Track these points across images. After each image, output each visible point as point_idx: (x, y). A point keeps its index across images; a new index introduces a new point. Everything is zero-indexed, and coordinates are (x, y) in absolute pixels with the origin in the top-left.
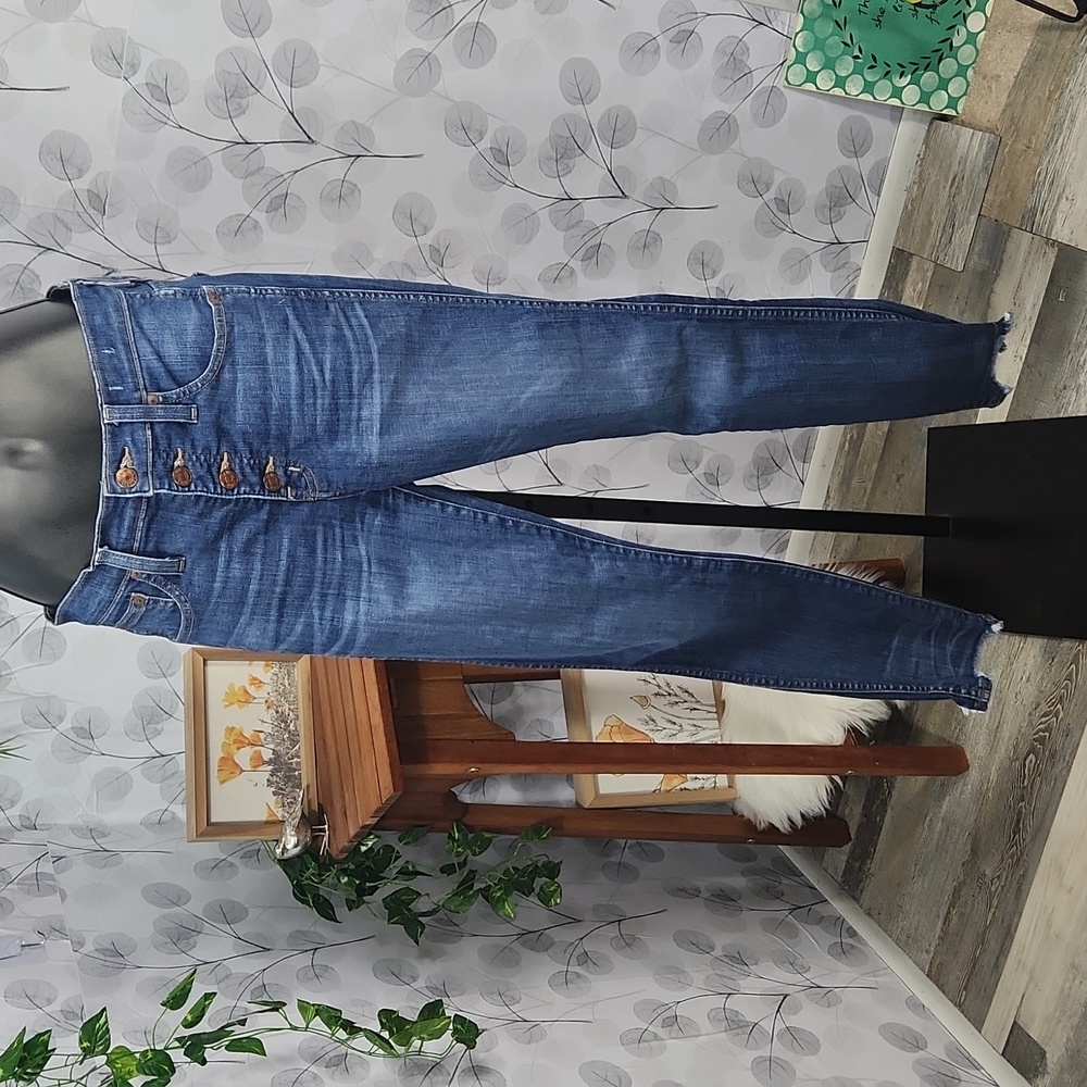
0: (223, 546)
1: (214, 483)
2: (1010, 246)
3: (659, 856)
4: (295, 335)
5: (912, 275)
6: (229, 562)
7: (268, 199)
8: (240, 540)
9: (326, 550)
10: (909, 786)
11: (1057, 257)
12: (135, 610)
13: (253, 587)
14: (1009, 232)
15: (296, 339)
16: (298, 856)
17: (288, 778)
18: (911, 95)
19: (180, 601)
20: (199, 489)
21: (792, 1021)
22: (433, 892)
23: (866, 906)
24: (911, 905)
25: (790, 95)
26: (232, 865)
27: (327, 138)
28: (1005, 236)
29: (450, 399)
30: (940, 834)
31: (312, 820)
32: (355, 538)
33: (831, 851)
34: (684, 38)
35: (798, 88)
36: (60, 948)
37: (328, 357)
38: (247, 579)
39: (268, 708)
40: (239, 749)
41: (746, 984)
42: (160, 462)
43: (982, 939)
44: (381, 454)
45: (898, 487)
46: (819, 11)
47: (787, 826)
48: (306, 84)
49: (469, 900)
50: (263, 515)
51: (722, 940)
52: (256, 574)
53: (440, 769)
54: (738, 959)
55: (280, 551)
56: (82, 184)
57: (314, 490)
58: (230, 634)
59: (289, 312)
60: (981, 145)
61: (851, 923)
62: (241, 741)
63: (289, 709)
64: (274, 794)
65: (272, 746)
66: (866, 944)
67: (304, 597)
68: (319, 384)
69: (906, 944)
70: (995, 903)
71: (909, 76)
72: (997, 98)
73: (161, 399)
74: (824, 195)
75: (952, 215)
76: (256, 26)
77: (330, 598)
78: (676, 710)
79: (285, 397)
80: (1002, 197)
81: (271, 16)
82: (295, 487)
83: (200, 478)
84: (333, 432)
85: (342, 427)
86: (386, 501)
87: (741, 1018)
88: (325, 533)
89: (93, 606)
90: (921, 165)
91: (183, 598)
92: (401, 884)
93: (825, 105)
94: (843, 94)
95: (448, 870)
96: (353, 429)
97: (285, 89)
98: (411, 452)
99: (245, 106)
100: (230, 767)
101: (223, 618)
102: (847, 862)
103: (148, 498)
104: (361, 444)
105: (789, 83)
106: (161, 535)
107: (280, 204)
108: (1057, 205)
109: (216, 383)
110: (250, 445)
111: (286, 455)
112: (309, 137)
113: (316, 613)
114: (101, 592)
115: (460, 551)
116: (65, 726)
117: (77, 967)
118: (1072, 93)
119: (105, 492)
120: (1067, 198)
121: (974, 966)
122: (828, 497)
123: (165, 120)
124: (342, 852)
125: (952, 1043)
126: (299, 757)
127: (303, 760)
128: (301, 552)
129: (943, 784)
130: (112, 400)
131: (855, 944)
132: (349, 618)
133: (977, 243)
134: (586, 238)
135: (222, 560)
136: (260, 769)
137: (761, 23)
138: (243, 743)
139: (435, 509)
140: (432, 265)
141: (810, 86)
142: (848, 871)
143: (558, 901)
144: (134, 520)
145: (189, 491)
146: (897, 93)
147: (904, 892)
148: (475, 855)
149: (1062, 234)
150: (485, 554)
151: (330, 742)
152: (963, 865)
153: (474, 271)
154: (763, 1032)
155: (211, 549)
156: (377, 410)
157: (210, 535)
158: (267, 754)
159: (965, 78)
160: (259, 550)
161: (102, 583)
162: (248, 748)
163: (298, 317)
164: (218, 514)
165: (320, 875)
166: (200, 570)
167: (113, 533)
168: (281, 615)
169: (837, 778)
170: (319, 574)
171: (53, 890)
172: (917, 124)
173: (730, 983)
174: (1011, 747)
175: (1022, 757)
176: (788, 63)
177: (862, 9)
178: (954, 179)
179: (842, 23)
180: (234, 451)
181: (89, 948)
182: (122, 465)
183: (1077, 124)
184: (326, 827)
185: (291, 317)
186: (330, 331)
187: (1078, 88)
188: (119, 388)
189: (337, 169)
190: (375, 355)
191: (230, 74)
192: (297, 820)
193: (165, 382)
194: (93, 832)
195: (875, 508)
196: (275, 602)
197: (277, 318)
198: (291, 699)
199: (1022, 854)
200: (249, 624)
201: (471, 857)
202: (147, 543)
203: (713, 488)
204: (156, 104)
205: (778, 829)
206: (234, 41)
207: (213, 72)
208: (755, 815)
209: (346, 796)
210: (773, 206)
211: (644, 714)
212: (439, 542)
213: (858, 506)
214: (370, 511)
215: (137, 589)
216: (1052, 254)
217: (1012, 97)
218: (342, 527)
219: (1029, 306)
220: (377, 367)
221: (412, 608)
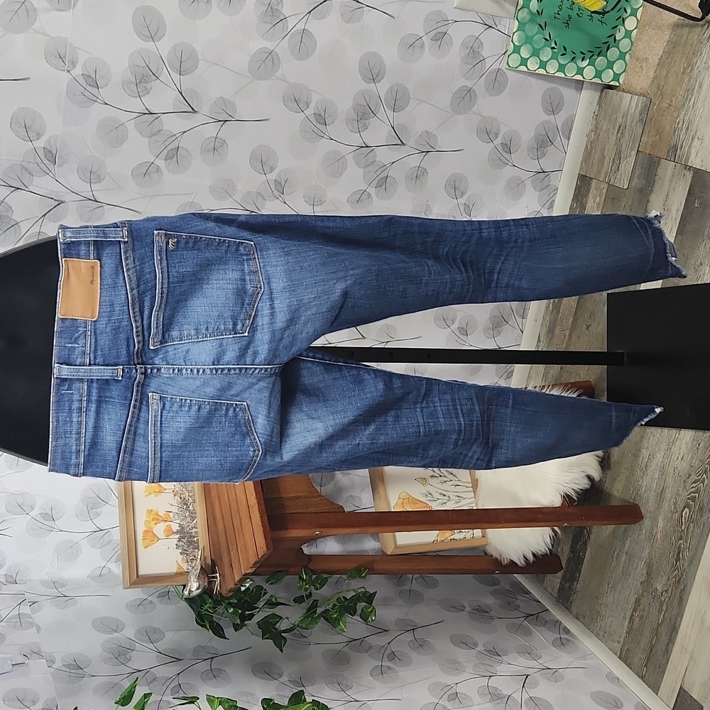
2: (660, 172)
3: (435, 584)
5: (592, 192)
7: (166, 151)
10: (602, 532)
11: (693, 177)
14: (659, 161)
16: (199, 596)
17: (190, 543)
18: (589, 73)
21: (533, 693)
22: (290, 616)
23: (574, 612)
24: (606, 611)
25: (510, 74)
26: (151, 602)
27: (205, 109)
28: (656, 164)
30: (625, 563)
31: (208, 571)
33: (549, 576)
34: (440, 37)
35: (515, 70)
36: (38, 665)
39: (175, 495)
40: (156, 524)
41: (501, 669)
43: (656, 633)
45: (587, 333)
46: (528, 17)
47: (523, 562)
48: (190, 73)
49: (315, 621)
51: (482, 639)
53: (295, 533)
54: (494, 653)
56: (40, 144)
60: (637, 105)
61: (565, 625)
62: (157, 519)
63: (189, 496)
64: (181, 554)
65: (178, 522)
66: (576, 638)
69: (603, 636)
70: (664, 608)
71: (588, 60)
72: (647, 73)
74: (534, 141)
75: (619, 152)
76: (156, 34)
78: (446, 486)
80: (654, 139)
81: (166, 27)
87: (499, 692)
90: (596, 119)
92: (268, 612)
93: (533, 80)
94: (545, 73)
95: (299, 600)
97: (176, 76)
99: (149, 88)
100: (151, 536)
102: (561, 583)
105: (509, 66)
107: (173, 154)
108: (692, 143)
112: (192, 109)
116: (35, 513)
117: (51, 678)
118: (700, 68)
120: (698, 138)
121: (651, 651)
122: (539, 341)
123: (95, 99)
124: (230, 591)
125: (639, 702)
126: (197, 528)
127: (199, 530)
129: (625, 530)
131: (570, 638)
133: (637, 170)
134: (378, 173)
136: (171, 537)
137: (490, 27)
138: (159, 520)
140: (276, 193)
141: (523, 68)
142: (561, 589)
143: (374, 618)
146: (580, 71)
147: (600, 602)
148: (317, 589)
149: (696, 162)
151: (218, 517)
152: (641, 583)
153: (304, 197)
154: (514, 700)
158: (175, 527)
159: (625, 61)
162: (163, 523)
165: (214, 608)
169: (556, 528)
171: (31, 625)
172: (593, 92)
173: (490, 669)
174: (672, 504)
175: (679, 510)
176: (508, 53)
177: (556, 16)
178: (620, 127)
179: (543, 26)
181: (58, 664)
183: (704, 88)
184: (218, 575)
187: (703, 65)
189: (212, 130)
191: (138, 67)
192: (198, 571)
194: (56, 584)
195: (572, 347)
198: (190, 489)
199: (682, 575)
201: (314, 591)
203: (464, 338)
204: (89, 88)
205: (516, 564)
206: (142, 44)
207: (127, 65)
208: (501, 555)
209: (232, 554)
210: (500, 149)
211: (424, 489)
213: (560, 347)
216: (689, 175)
217: (658, 72)
219: (674, 211)
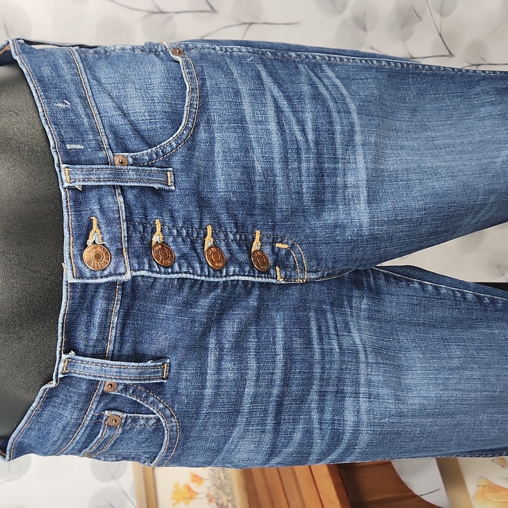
0: (212, 342)
1: (201, 263)
4: (271, 92)
6: (219, 360)
8: (230, 333)
9: (321, 339)
12: (108, 433)
13: (249, 390)
15: (273, 96)
19: (165, 417)
20: (184, 269)
29: (429, 164)
32: (346, 324)
37: (308, 117)
38: (241, 382)
42: (136, 236)
44: (372, 224)
50: (253, 302)
52: (251, 374)
55: (274, 344)
57: (303, 271)
58: (219, 450)
59: (261, 68)
63: (228, 501)
67: (302, 399)
68: (303, 146)
73: (131, 160)
77: (329, 397)
79: (269, 160)
82: (284, 267)
83: (184, 256)
84: (319, 202)
85: (328, 196)
86: (368, 282)
88: (318, 320)
89: (55, 433)
91: (168, 412)
96: (339, 197)
98: (401, 222)
101: (214, 433)
103: (123, 284)
104: (350, 214)
106: (139, 332)
109: (191, 143)
110: (234, 217)
111: (273, 228)
113: (315, 416)
114: (66, 413)
115: (446, 333)
119: (69, 277)
128: (297, 343)
130: (72, 159)
132: (350, 418)
135: (211, 359)
139: (415, 288)
144: (107, 314)
145: (173, 273)
150: (469, 335)
155: (198, 348)
156: (363, 175)
157: (198, 328)
160: (252, 344)
161: (68, 402)
163: (270, 74)
164: (205, 303)
166: (187, 374)
167: (81, 334)
168: (278, 423)
170: (317, 370)
180: (218, 226)
182: (90, 242)
185: (264, 74)
186: (306, 89)
188: (79, 147)
190: (355, 116)
193: (133, 142)
196: (272, 408)
197: (250, 73)
200: (242, 437)
202: (122, 343)
212: (424, 325)
214: (356, 293)
215: (112, 405)
218: (333, 313)
220: (357, 128)
221: (414, 400)
